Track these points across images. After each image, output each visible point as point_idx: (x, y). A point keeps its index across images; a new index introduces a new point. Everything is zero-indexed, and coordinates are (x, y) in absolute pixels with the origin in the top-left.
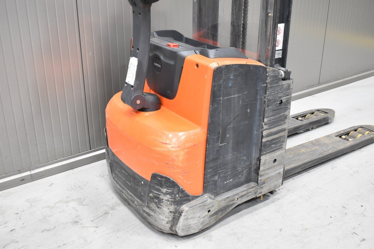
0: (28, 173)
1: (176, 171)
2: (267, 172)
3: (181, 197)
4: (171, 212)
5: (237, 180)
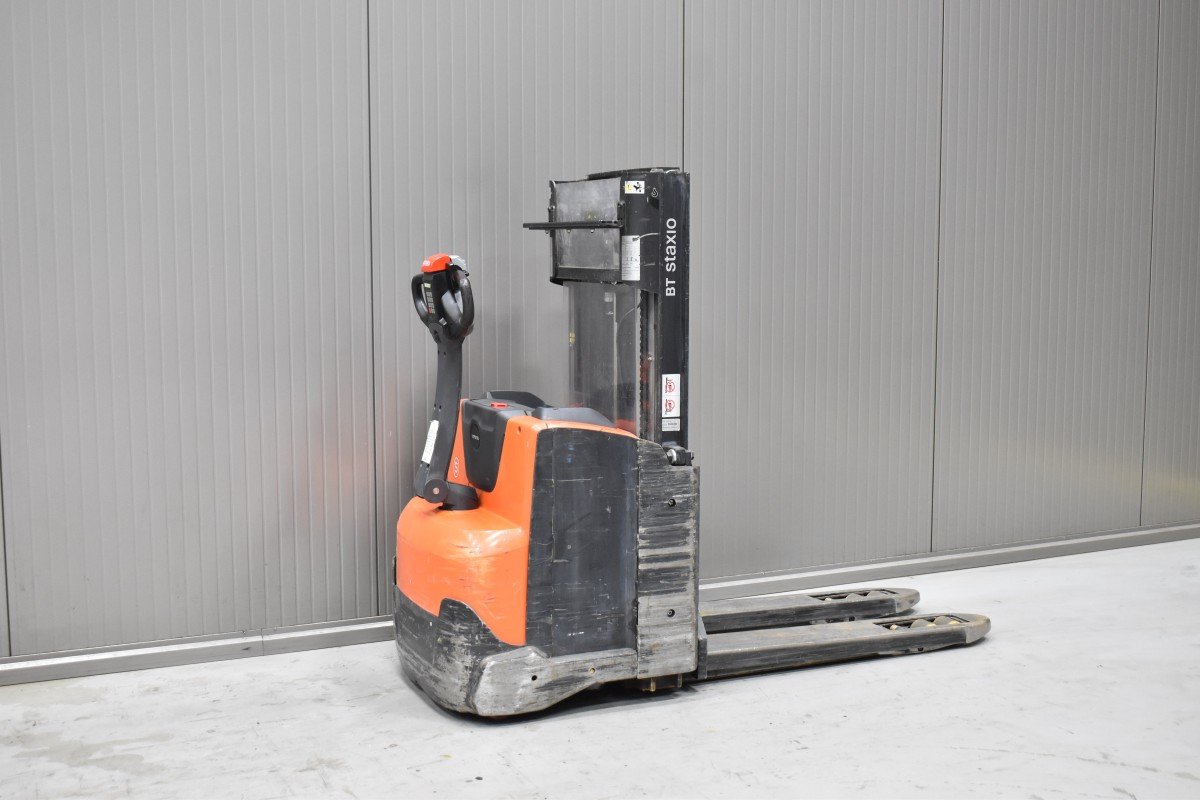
0: (258, 639)
2: (655, 631)
3: (483, 641)
4: (466, 668)
5: (594, 636)
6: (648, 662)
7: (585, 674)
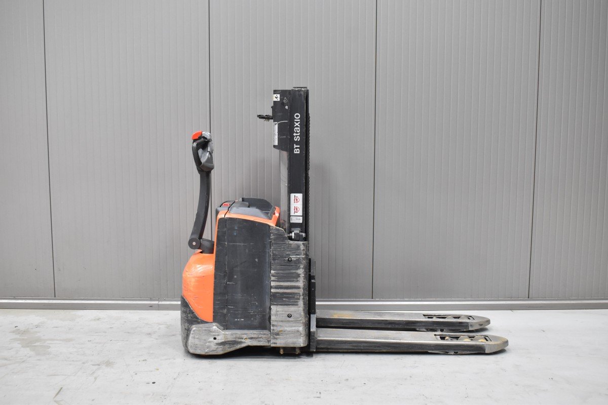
0: (156, 302)
1: (189, 294)
2: (280, 324)
3: (192, 317)
4: (185, 329)
5: (249, 322)
6: (276, 339)
7: (242, 340)
